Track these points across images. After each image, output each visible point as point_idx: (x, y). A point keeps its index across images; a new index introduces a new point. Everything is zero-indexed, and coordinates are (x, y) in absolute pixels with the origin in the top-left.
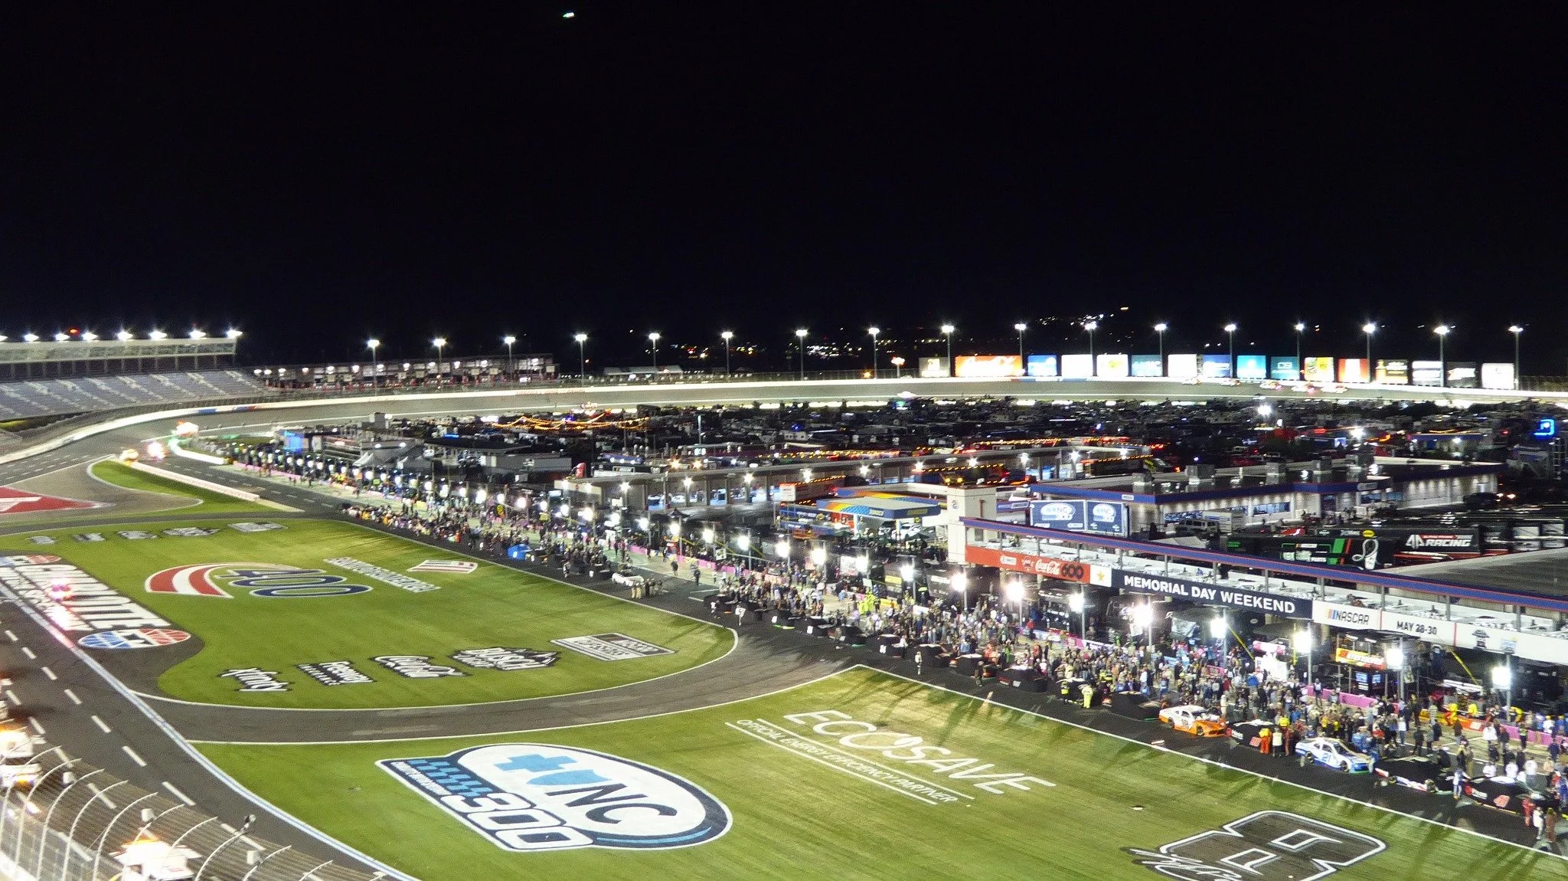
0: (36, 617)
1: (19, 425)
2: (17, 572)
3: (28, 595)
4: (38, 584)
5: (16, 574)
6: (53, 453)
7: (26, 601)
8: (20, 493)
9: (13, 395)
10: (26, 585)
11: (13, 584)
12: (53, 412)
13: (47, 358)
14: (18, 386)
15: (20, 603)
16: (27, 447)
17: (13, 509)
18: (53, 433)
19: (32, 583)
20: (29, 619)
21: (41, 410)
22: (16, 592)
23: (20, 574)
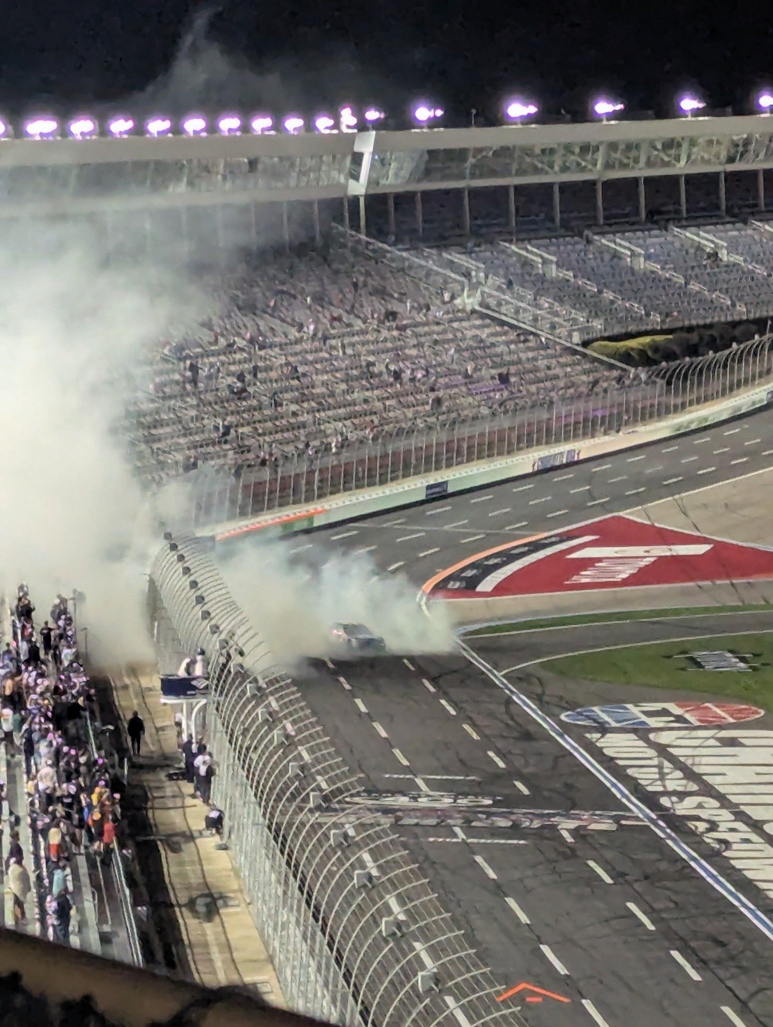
0: (704, 869)
1: (656, 348)
2: (651, 744)
3: (684, 807)
4: (709, 779)
5: (651, 753)
6: (746, 424)
7: (677, 824)
8: (661, 531)
9: (641, 264)
10: (675, 781)
11: (647, 777)
12: (742, 311)
13: (731, 160)
14: (655, 239)
15: (661, 831)
16: (682, 407)
17: (643, 576)
18: (744, 370)
19: (690, 774)
20: (685, 872)
21: (712, 306)
22: (650, 800)
23: (662, 750)
